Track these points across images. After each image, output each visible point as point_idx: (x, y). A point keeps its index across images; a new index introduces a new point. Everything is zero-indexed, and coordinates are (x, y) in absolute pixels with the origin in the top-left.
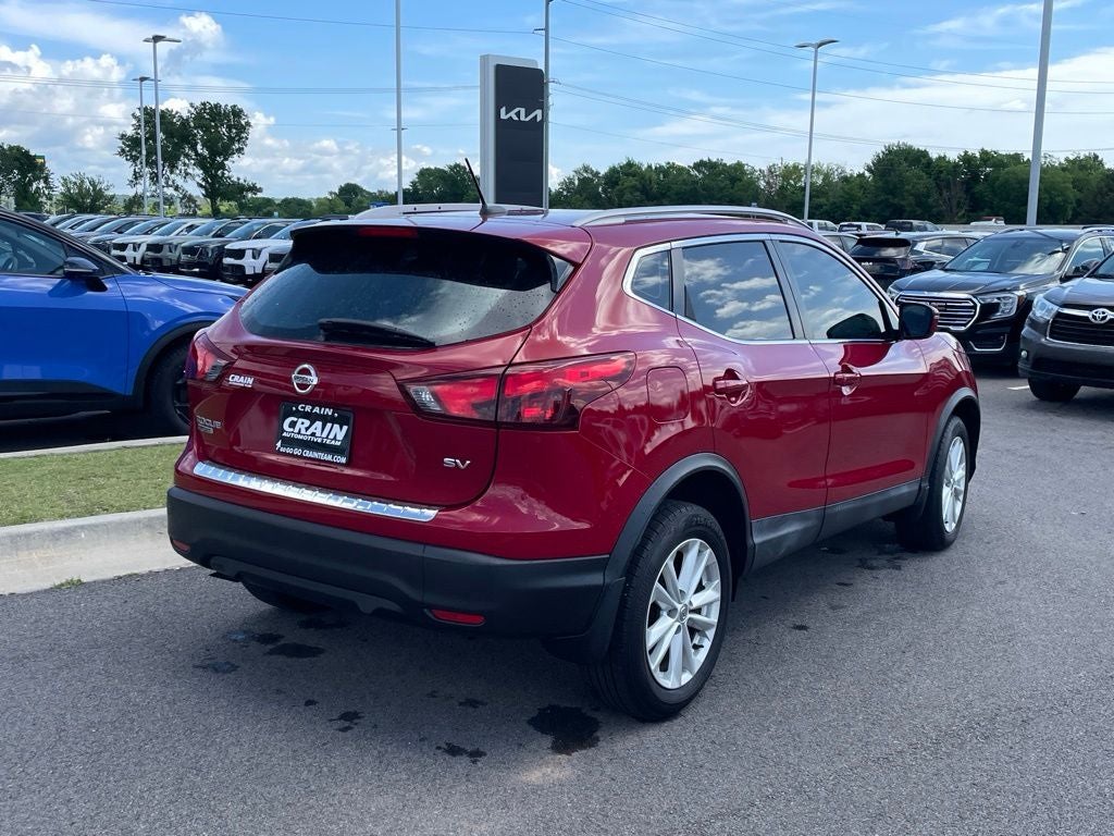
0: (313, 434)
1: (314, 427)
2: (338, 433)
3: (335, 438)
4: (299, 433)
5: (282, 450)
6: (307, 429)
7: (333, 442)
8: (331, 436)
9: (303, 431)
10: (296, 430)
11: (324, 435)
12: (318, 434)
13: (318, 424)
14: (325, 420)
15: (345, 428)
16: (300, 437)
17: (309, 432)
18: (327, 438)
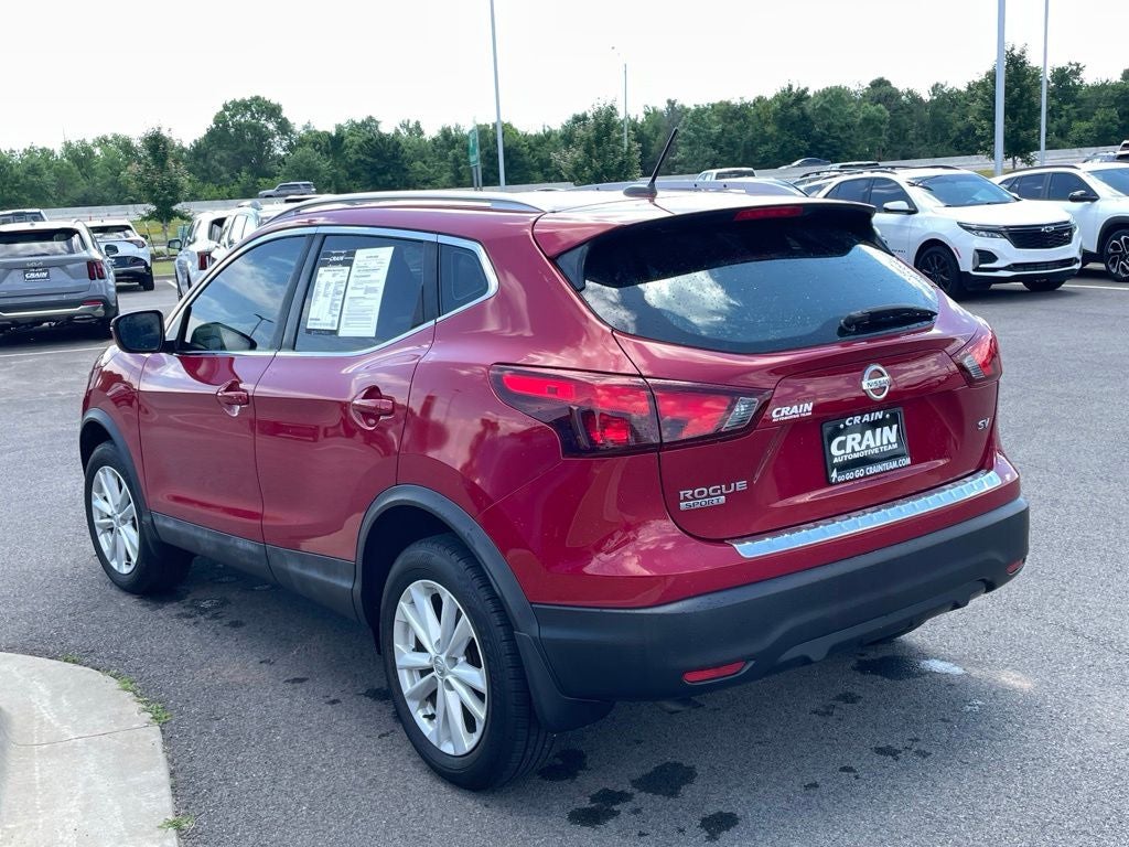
0: (868, 447)
1: (866, 438)
2: (889, 436)
3: (889, 443)
4: (853, 451)
5: (840, 479)
6: (860, 444)
7: (890, 447)
8: (885, 442)
9: (857, 448)
10: (849, 450)
11: (878, 444)
12: (872, 445)
13: (869, 433)
14: (874, 425)
15: (895, 427)
16: (856, 456)
17: (863, 447)
18: (882, 445)
